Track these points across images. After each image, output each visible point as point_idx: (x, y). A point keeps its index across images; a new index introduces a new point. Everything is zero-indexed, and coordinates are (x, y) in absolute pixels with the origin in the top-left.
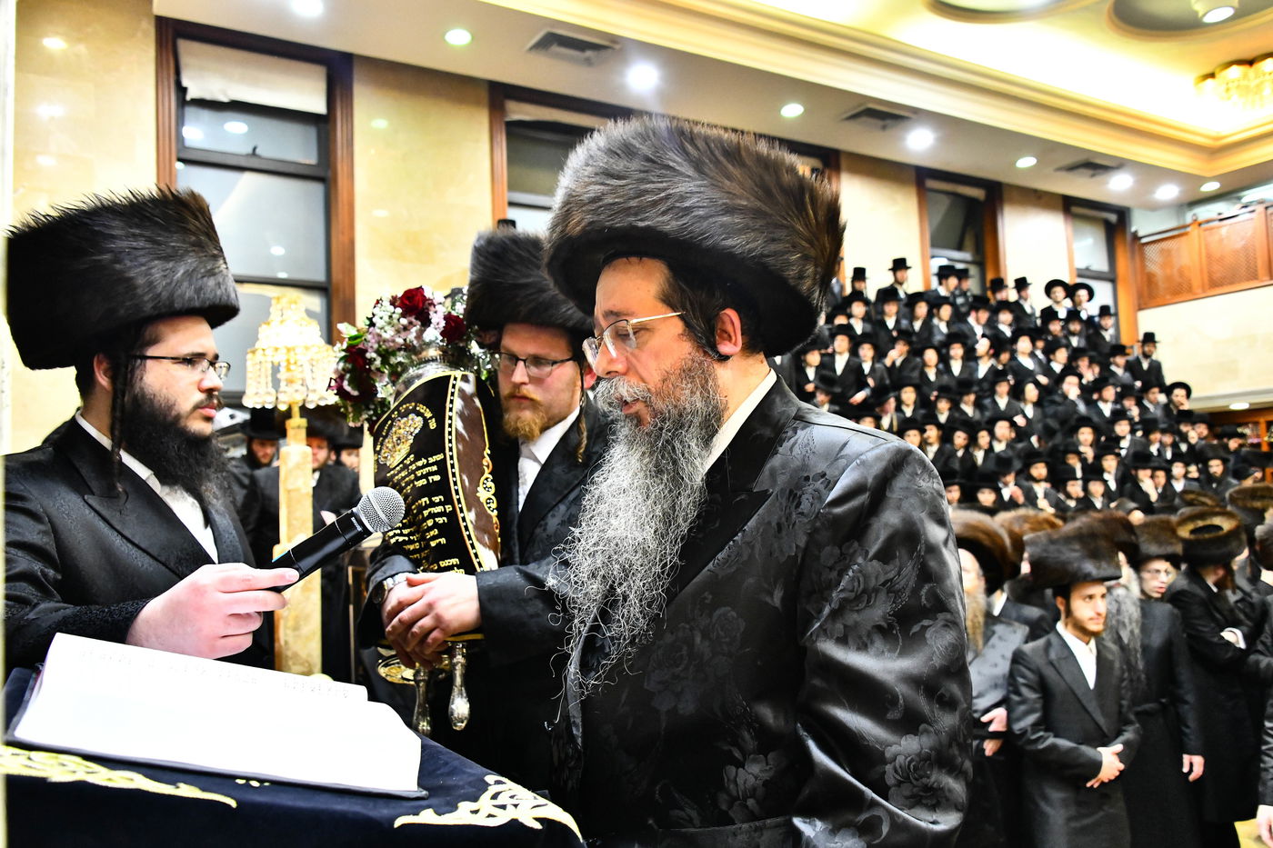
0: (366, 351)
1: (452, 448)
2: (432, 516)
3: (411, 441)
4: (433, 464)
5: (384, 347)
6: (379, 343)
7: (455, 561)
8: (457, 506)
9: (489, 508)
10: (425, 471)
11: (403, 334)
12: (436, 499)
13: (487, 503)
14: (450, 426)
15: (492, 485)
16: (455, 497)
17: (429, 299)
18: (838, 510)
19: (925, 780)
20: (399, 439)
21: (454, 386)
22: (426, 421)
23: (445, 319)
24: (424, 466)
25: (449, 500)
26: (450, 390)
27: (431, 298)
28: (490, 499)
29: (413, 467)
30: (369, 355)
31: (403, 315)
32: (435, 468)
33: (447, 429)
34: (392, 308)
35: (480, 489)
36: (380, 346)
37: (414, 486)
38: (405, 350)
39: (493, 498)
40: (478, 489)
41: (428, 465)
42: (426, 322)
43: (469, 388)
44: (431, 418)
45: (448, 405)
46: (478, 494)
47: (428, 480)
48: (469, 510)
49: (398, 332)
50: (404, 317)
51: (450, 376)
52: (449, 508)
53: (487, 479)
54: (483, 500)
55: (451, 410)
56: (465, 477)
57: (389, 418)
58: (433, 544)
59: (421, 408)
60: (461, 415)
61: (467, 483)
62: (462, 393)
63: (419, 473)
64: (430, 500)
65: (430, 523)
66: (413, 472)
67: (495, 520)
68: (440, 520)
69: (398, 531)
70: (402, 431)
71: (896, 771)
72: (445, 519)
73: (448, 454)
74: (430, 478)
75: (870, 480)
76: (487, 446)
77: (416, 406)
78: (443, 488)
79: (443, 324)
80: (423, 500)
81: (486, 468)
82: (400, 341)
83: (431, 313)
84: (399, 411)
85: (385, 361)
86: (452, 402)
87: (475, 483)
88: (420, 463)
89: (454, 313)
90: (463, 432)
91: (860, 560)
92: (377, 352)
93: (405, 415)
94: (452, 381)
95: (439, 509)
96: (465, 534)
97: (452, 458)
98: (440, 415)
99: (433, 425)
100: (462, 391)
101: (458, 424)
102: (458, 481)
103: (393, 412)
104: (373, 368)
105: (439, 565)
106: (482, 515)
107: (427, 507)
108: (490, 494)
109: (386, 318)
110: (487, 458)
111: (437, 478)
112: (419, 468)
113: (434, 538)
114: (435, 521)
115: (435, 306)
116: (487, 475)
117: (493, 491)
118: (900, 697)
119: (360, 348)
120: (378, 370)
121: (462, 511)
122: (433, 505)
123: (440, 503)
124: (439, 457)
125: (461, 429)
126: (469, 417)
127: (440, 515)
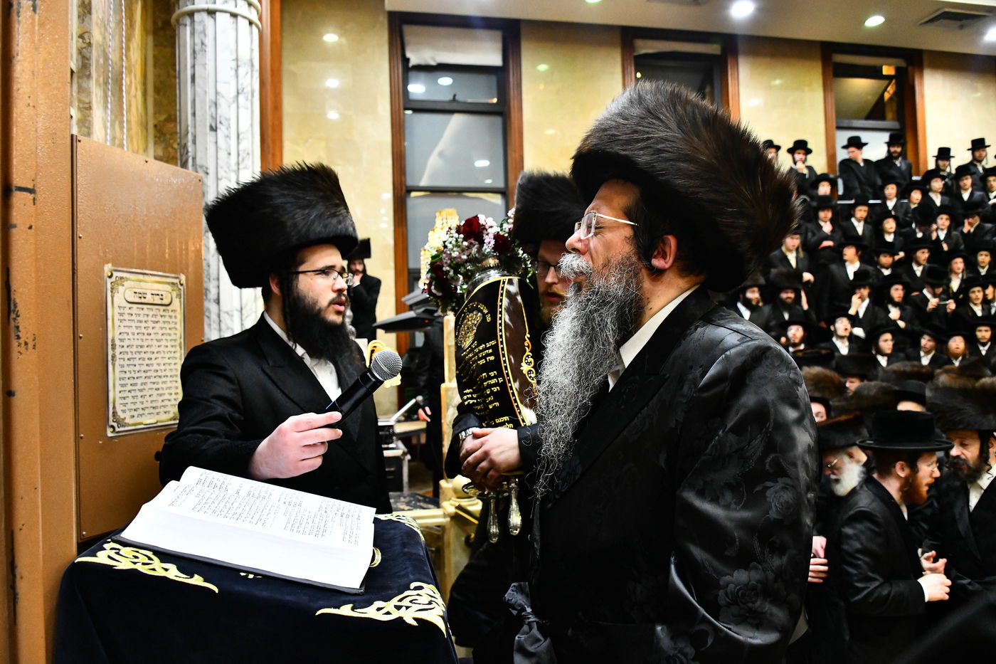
0: (443, 266)
1: (502, 334)
2: (490, 386)
3: (475, 331)
4: (489, 348)
5: (454, 262)
6: (450, 259)
7: (506, 418)
8: (507, 379)
9: (530, 377)
10: (484, 353)
11: (467, 253)
12: (492, 374)
13: (528, 374)
14: (501, 319)
15: (532, 360)
16: (505, 372)
17: (483, 225)
18: (705, 395)
19: (750, 605)
20: (468, 328)
21: (503, 288)
22: (484, 316)
23: (494, 239)
24: (484, 350)
25: (500, 374)
26: (500, 291)
27: (484, 224)
28: (530, 371)
29: (477, 350)
30: (444, 269)
31: (465, 239)
32: (491, 351)
33: (499, 322)
34: (456, 235)
35: (523, 364)
36: (452, 262)
37: (478, 364)
38: (470, 262)
39: (533, 369)
40: (522, 364)
41: (486, 348)
42: (482, 242)
43: (514, 289)
44: (487, 314)
45: (499, 303)
46: (522, 368)
47: (486, 360)
48: (515, 381)
49: (463, 251)
50: (466, 241)
51: (500, 281)
52: (501, 380)
53: (528, 356)
54: (524, 372)
55: (501, 306)
56: (511, 357)
57: (462, 312)
58: (491, 407)
59: (481, 307)
60: (508, 310)
61: (513, 361)
62: (509, 294)
63: (480, 355)
64: (488, 374)
65: (488, 391)
66: (477, 354)
67: (535, 386)
68: (495, 389)
69: (470, 396)
70: (470, 323)
71: (727, 595)
72: (498, 388)
73: (500, 340)
74: (488, 358)
75: (731, 371)
76: (527, 332)
77: (477, 305)
78: (496, 365)
79: (493, 242)
80: (484, 374)
81: (527, 348)
82: (465, 257)
83: (484, 235)
84: (468, 308)
85: (456, 272)
86: (501, 301)
87: (519, 361)
88: (481, 348)
89: (501, 233)
90: (509, 323)
91: (720, 433)
92: (449, 266)
93: (471, 311)
94: (501, 285)
95: (494, 381)
96: (513, 398)
97: (502, 343)
98: (493, 311)
99: (489, 319)
100: (508, 292)
101: (506, 317)
102: (506, 360)
103: (464, 308)
104: (449, 277)
105: (495, 422)
106: (524, 384)
107: (486, 379)
108: (530, 367)
109: (454, 242)
110: (528, 341)
111: (492, 358)
112: (480, 351)
113: (491, 402)
114: (491, 390)
115: (487, 230)
116: (528, 353)
117: (532, 365)
118: (737, 540)
119: (438, 265)
120: (452, 278)
121: (510, 382)
122: (491, 378)
123: (495, 377)
124: (493, 343)
125: (507, 320)
126: (514, 311)
127: (495, 385)
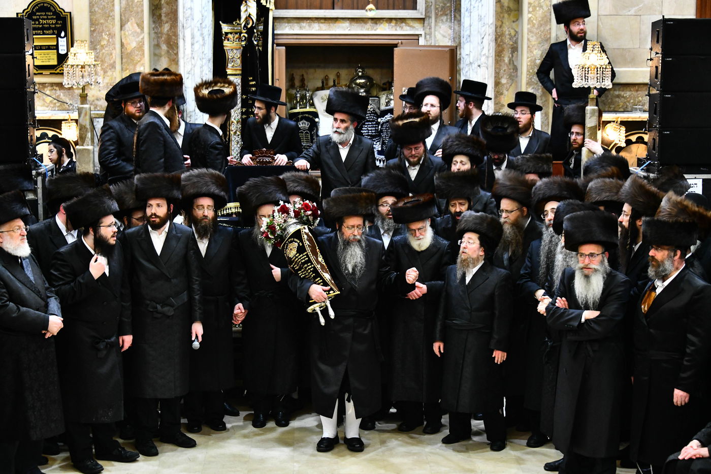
1: (308, 249)
2: (309, 269)
7: (319, 278)
10: (303, 257)
12: (309, 264)
14: (305, 243)
15: (321, 256)
16: (314, 263)
21: (302, 231)
22: (299, 244)
24: (302, 257)
25: (312, 264)
26: (302, 233)
31: (282, 214)
32: (306, 256)
33: (305, 245)
35: (319, 258)
37: (302, 262)
41: (303, 256)
44: (299, 242)
45: (303, 238)
48: (318, 265)
51: (300, 228)
52: (313, 266)
54: (320, 261)
56: (314, 256)
58: (312, 276)
59: (296, 240)
60: (308, 240)
61: (315, 258)
63: (302, 258)
65: (309, 271)
66: (300, 258)
67: (325, 265)
68: (312, 269)
69: (301, 274)
74: (305, 259)
77: (294, 239)
78: (309, 261)
84: (288, 241)
86: (303, 236)
87: (317, 257)
88: (301, 256)
95: (310, 267)
96: (319, 271)
97: (309, 252)
98: (301, 241)
99: (301, 245)
100: (305, 232)
101: (307, 243)
102: (312, 258)
103: (286, 241)
104: (277, 230)
106: (322, 266)
107: (307, 267)
109: (278, 216)
111: (307, 259)
112: (301, 257)
113: (312, 274)
117: (322, 258)
121: (316, 266)
122: (309, 266)
123: (310, 265)
124: (306, 253)
125: (309, 244)
126: (309, 239)
127: (311, 268)
